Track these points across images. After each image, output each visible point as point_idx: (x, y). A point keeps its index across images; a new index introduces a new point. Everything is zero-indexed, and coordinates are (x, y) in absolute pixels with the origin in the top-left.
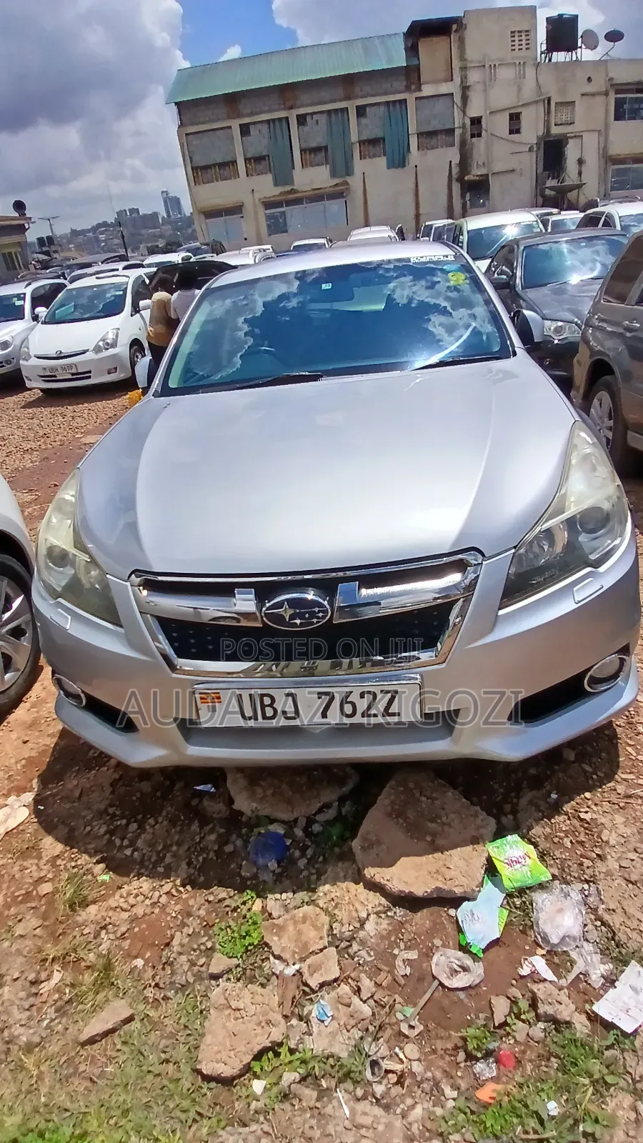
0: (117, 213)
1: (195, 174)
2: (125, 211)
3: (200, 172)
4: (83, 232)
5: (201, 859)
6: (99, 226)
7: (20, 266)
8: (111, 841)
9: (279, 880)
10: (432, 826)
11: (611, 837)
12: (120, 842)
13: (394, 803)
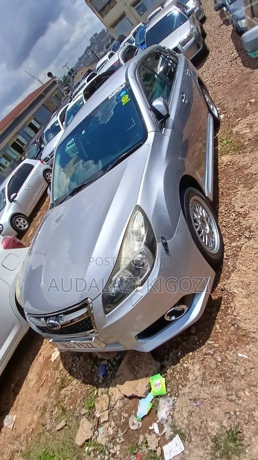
0: (90, 40)
1: (101, 14)
2: (92, 37)
3: (102, 12)
4: (83, 56)
5: (87, 373)
6: (86, 50)
7: (61, 97)
8: (72, 365)
9: (103, 383)
10: (137, 368)
11: (191, 376)
12: (74, 365)
13: (129, 358)
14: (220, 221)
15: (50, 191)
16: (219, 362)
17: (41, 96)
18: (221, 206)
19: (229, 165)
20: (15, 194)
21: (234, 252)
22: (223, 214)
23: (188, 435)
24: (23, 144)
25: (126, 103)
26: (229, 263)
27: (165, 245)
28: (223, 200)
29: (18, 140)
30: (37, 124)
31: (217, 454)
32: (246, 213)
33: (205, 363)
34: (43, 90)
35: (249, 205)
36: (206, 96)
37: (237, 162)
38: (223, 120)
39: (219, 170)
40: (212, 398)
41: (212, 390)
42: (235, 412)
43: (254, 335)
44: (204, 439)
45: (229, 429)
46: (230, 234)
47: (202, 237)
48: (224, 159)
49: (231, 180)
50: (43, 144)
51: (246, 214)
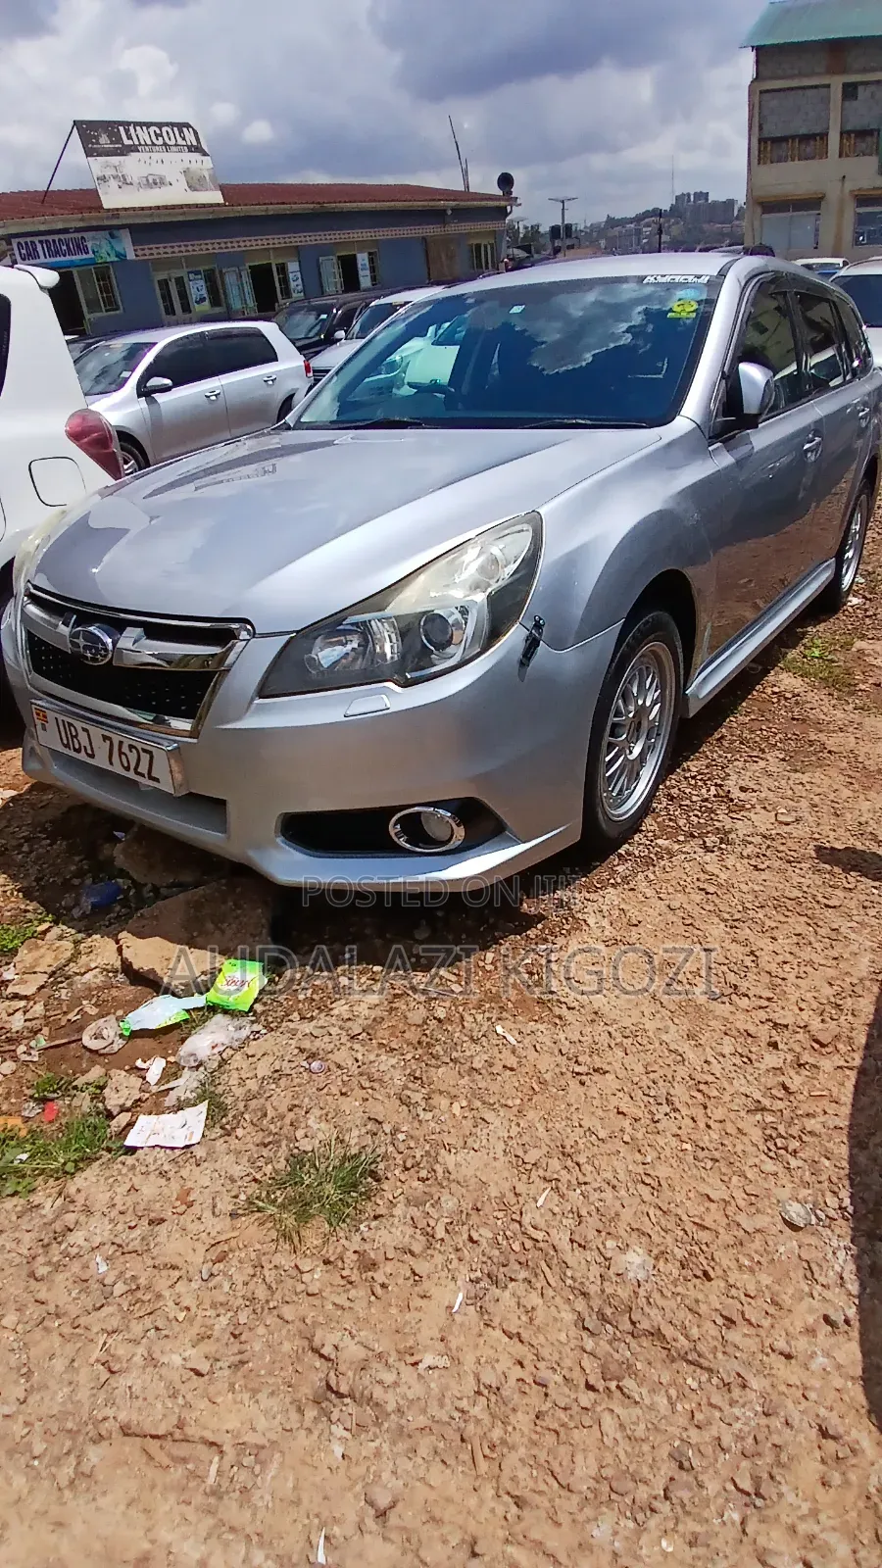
0: (677, 197)
1: (762, 149)
2: (689, 195)
3: (768, 145)
4: (623, 222)
5: (52, 880)
6: (647, 214)
7: (487, 263)
8: (21, 845)
9: (80, 919)
10: (210, 926)
11: (340, 1008)
12: (25, 848)
13: (204, 896)
14: (668, 783)
15: (308, 392)
16: (435, 1018)
17: (436, 216)
18: (698, 759)
19: (786, 699)
20: (168, 382)
21: (652, 855)
22: (688, 775)
23: (234, 1117)
24: (287, 293)
25: (678, 316)
26: (620, 869)
27: (532, 644)
28: (712, 752)
29: (282, 269)
30: (368, 272)
31: (278, 1193)
32: (743, 806)
33: (400, 1004)
34: (454, 203)
35: (763, 795)
36: (858, 517)
37: (809, 706)
38: (851, 610)
39: (755, 693)
40: (361, 1074)
41: (372, 1057)
42: (395, 1131)
43: (564, 1011)
44: (270, 1143)
45: (354, 1151)
46: (670, 820)
47: (611, 746)
48: (784, 680)
49: (764, 727)
50: (346, 332)
51: (742, 808)
